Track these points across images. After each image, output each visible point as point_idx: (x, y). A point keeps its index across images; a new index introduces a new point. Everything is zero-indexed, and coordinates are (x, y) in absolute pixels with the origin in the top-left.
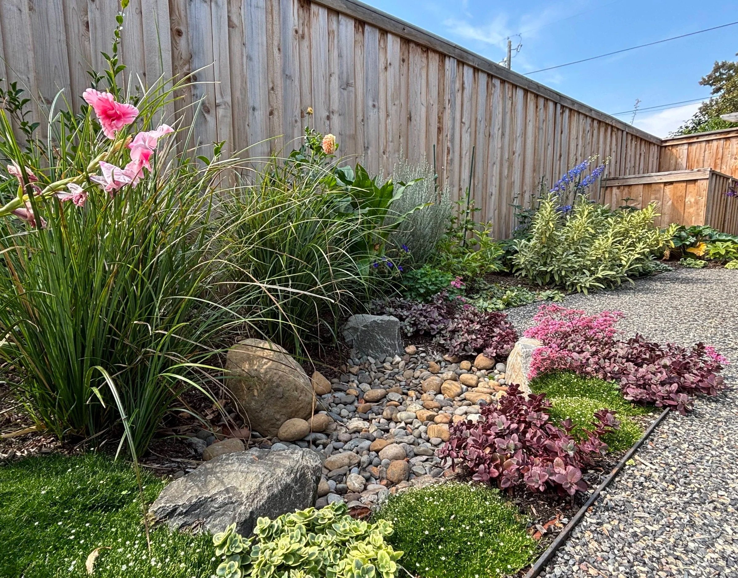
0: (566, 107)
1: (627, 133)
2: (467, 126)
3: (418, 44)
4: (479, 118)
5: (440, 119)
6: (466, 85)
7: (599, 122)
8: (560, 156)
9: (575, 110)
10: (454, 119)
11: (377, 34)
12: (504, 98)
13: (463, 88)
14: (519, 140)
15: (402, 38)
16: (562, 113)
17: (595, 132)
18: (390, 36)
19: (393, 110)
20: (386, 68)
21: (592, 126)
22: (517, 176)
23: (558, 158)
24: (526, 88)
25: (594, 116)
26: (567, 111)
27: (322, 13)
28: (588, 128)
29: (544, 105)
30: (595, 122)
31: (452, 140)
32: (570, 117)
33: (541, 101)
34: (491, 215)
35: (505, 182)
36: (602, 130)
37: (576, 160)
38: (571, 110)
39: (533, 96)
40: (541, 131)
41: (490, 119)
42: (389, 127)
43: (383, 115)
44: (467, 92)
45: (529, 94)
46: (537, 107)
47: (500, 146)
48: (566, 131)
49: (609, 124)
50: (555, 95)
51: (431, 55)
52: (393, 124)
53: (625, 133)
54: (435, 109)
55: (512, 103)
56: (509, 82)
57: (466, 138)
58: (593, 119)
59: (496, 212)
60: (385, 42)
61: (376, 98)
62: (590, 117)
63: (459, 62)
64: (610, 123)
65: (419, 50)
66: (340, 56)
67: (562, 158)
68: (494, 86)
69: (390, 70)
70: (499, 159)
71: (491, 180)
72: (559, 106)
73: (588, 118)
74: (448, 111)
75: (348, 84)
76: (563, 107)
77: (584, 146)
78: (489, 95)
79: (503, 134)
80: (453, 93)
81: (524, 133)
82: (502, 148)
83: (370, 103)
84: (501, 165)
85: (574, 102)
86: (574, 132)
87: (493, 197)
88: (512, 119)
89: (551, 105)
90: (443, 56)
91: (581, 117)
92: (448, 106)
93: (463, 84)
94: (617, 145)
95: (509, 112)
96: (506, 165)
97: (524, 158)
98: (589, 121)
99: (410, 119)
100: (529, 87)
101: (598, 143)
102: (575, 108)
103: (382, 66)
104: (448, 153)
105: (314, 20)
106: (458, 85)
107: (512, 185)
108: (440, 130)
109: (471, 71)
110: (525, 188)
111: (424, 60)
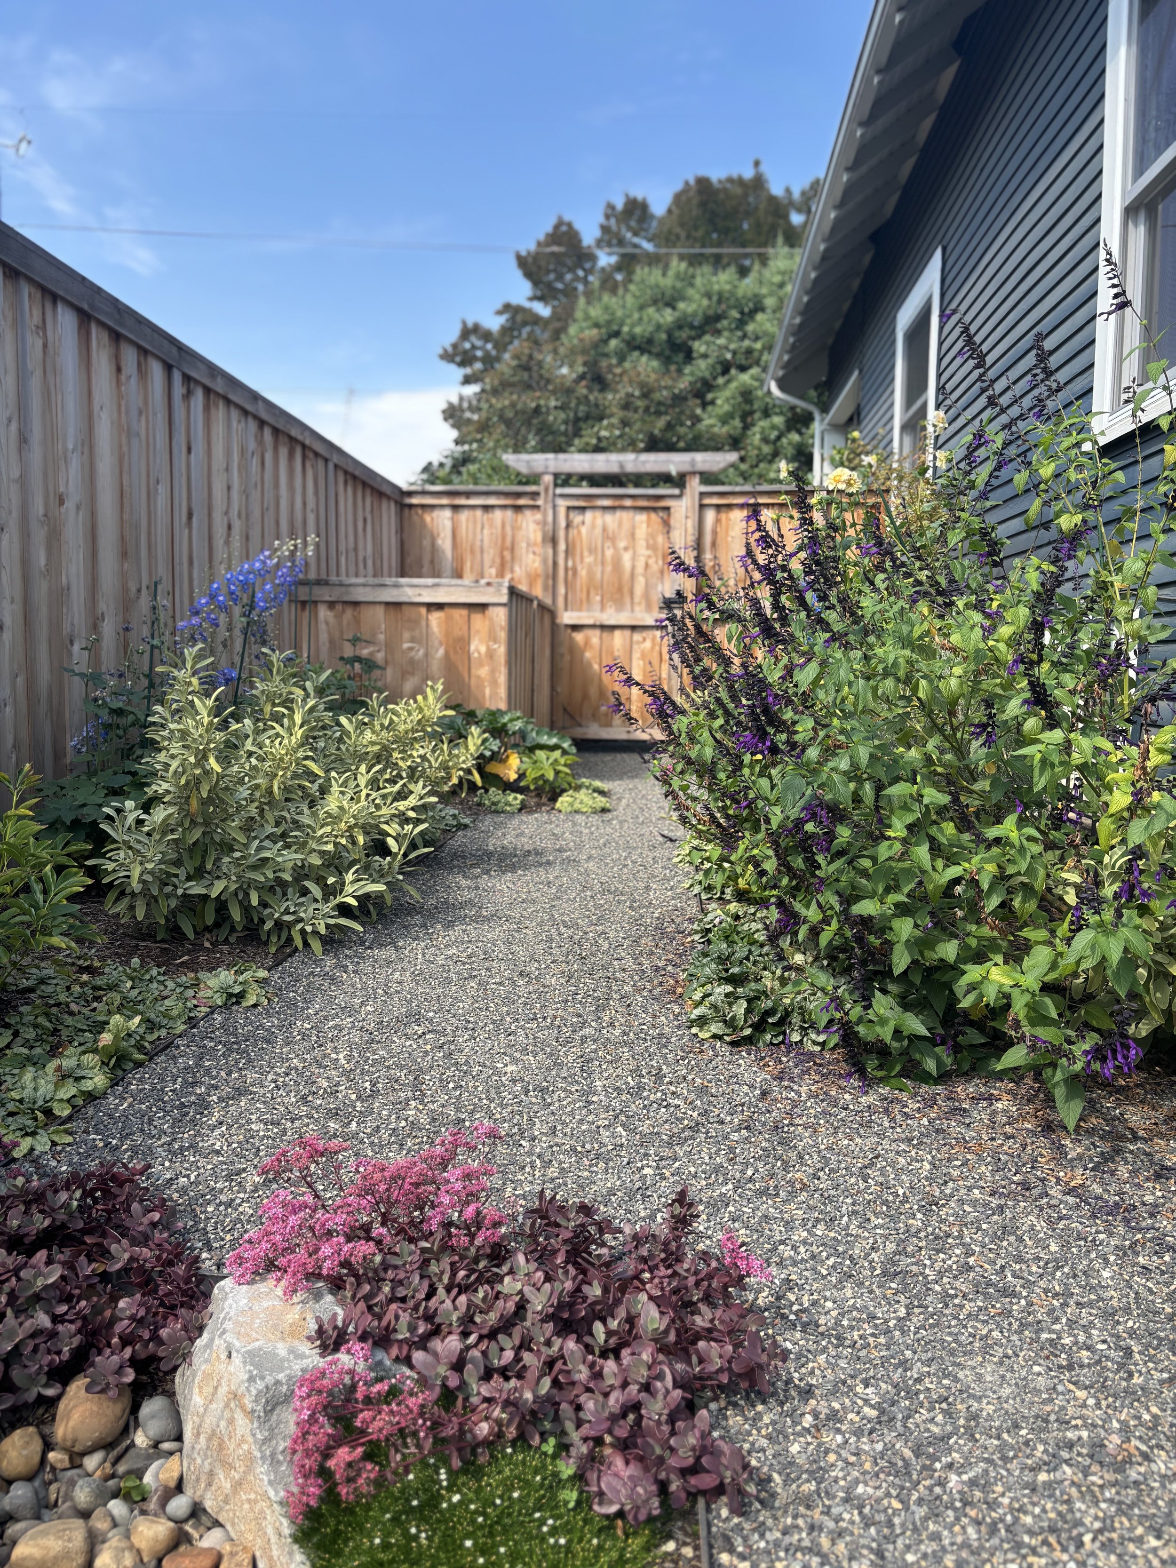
0: (197, 382)
1: (336, 466)
7: (276, 431)
8: (190, 515)
9: (218, 394)
12: (18, 326)
14: (74, 464)
16: (187, 397)
17: (269, 456)
21: (261, 442)
22: (74, 572)
23: (184, 518)
24: (86, 307)
25: (264, 416)
26: (199, 394)
28: (252, 445)
29: (139, 366)
30: (267, 431)
32: (207, 408)
33: (130, 356)
35: (41, 589)
36: (283, 452)
37: (229, 527)
38: (208, 391)
39: (105, 337)
40: (135, 442)
45: (94, 328)
46: (119, 370)
47: (16, 473)
48: (199, 447)
49: (296, 440)
50: (166, 343)
53: (331, 466)
55: (45, 346)
56: (30, 280)
58: (262, 423)
59: (20, 680)
62: (255, 417)
64: (300, 438)
67: (194, 520)
70: (15, 514)
72: (177, 376)
73: (250, 420)
76: (187, 379)
77: (245, 493)
79: (23, 440)
81: (88, 444)
82: (23, 481)
84: (25, 534)
85: (214, 370)
86: (218, 451)
88: (47, 395)
89: (156, 369)
91: (235, 414)
94: (316, 493)
95: (38, 373)
96: (39, 534)
97: (93, 517)
98: (252, 425)
100: (91, 306)
101: (277, 485)
102: (219, 386)
107: (60, 596)
110: (102, 606)
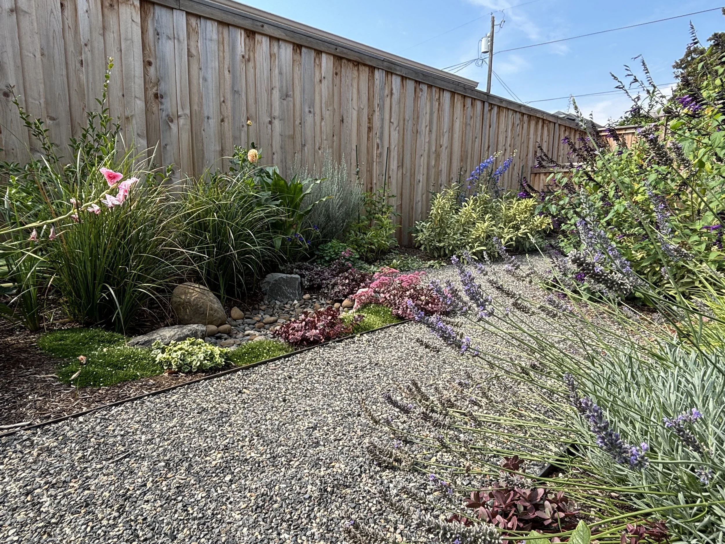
0: (495, 105)
1: (560, 125)
2: (395, 124)
3: (349, 60)
4: (407, 118)
5: (370, 120)
6: (394, 91)
7: (530, 116)
8: (489, 147)
9: (504, 107)
10: (383, 120)
11: (313, 54)
12: (431, 100)
13: (392, 94)
14: (446, 136)
15: (334, 56)
16: (490, 110)
17: (525, 125)
18: (324, 55)
19: (327, 114)
20: (321, 81)
21: (522, 121)
22: (444, 165)
23: (486, 148)
24: (453, 90)
25: (524, 112)
26: (496, 109)
27: (265, 41)
28: (518, 122)
29: (472, 104)
30: (525, 117)
31: (381, 138)
32: (498, 113)
33: (469, 101)
34: (419, 198)
35: (433, 171)
36: (533, 123)
37: (505, 150)
38: (499, 107)
39: (460, 97)
40: (468, 127)
41: (418, 118)
42: (323, 129)
43: (318, 118)
44: (395, 97)
45: (456, 96)
46: (464, 106)
47: (427, 140)
48: (494, 126)
49: (539, 118)
50: (482, 95)
51: (361, 68)
52: (326, 127)
53: (557, 125)
54: (366, 111)
55: (439, 104)
56: (435, 87)
57: (395, 135)
58: (523, 114)
59: (424, 196)
60: (320, 60)
61: (312, 105)
62: (520, 112)
63: (387, 72)
64: (542, 117)
65: (351, 65)
66: (280, 73)
67: (490, 149)
68: (421, 90)
69: (325, 83)
70: (426, 151)
71: (419, 169)
72: (486, 104)
73: (518, 114)
74: (377, 113)
75: (287, 96)
76: (491, 104)
77: (513, 138)
78: (416, 98)
79: (430, 131)
80: (382, 99)
81: (451, 129)
82: (429, 142)
83: (307, 110)
84: (429, 156)
85: (501, 100)
86: (502, 126)
87: (421, 184)
88: (439, 117)
89: (479, 104)
90: (372, 69)
91: (511, 113)
92: (377, 109)
93: (392, 90)
94: (549, 135)
95: (436, 112)
96: (433, 156)
97: (451, 149)
98: (518, 116)
99: (342, 121)
100: (455, 90)
101: (528, 134)
102: (504, 105)
103: (317, 79)
104: (378, 148)
105: (258, 46)
106: (387, 92)
107: (439, 173)
108: (370, 129)
109: (399, 79)
110: (452, 176)
111: (356, 73)
